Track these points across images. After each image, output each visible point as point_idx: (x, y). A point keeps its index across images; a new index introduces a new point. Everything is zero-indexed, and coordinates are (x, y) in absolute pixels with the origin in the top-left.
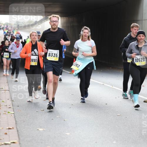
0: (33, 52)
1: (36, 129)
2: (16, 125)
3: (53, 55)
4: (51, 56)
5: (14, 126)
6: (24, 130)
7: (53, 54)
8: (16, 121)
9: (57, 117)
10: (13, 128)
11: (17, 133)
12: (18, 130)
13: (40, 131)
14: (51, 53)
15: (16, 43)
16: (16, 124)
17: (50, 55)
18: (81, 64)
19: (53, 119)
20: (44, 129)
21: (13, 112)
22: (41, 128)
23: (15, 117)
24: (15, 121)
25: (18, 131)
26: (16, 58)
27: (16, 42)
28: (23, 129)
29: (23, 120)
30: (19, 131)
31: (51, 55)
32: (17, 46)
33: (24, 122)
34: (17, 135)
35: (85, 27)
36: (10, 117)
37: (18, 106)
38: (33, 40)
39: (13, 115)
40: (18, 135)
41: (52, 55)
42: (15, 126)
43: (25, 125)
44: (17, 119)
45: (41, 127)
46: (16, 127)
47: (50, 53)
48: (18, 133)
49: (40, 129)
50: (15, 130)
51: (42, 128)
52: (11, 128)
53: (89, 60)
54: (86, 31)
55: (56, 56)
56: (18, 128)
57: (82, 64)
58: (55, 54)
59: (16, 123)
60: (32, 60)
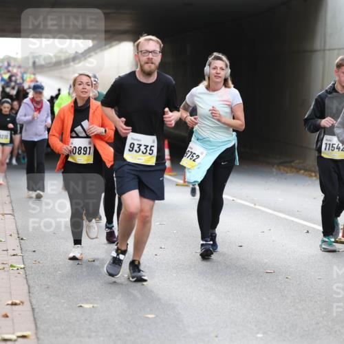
0: (79, 127)
1: (76, 304)
2: (30, 296)
3: (142, 148)
4: (136, 151)
5: (25, 298)
6: (48, 306)
7: (141, 145)
8: (29, 286)
10: (22, 303)
11: (31, 313)
12: (34, 307)
13: (86, 308)
14: (136, 143)
15: (33, 100)
16: (29, 292)
17: (133, 148)
18: (202, 153)
20: (95, 305)
21: (23, 266)
22: (87, 303)
23: (26, 276)
24: (27, 286)
25: (33, 310)
26: (36, 140)
27: (33, 98)
28: (45, 305)
29: (45, 285)
30: (36, 311)
31: (136, 148)
32: (35, 107)
33: (48, 287)
34: (32, 319)
35: (216, 54)
36: (16, 276)
37: (34, 251)
38: (80, 96)
39: (22, 272)
40: (34, 318)
41: (138, 150)
42: (28, 298)
43: (50, 296)
44: (31, 282)
45: (88, 299)
46: (30, 300)
47: (134, 144)
48: (34, 315)
49: (86, 306)
50: (27, 307)
51: (91, 303)
52: (18, 302)
53: (222, 142)
54: (219, 64)
55: (148, 151)
56: (34, 301)
57: (205, 152)
58: (147, 146)
59: (29, 290)
60: (77, 150)
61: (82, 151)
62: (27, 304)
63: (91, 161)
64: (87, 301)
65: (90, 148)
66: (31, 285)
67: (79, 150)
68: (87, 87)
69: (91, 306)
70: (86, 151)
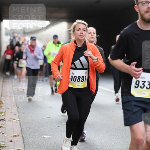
1: (42, 136)
2: (22, 133)
5: (20, 134)
6: (30, 137)
7: (145, 82)
8: (21, 128)
9: (63, 124)
10: (18, 135)
11: (22, 140)
12: (23, 137)
13: (46, 138)
19: (59, 126)
20: (50, 137)
21: (19, 119)
22: (46, 136)
23: (20, 124)
24: (20, 128)
28: (28, 136)
29: (28, 128)
30: (24, 139)
33: (30, 129)
36: (16, 124)
37: (24, 113)
38: (78, 39)
39: (18, 122)
40: (24, 142)
43: (30, 133)
44: (22, 126)
50: (20, 137)
52: (16, 135)
56: (23, 135)
59: (21, 130)
60: (77, 79)
61: (81, 79)
62: (20, 136)
63: (86, 86)
64: (47, 135)
65: (86, 76)
66: (22, 128)
67: (79, 79)
68: (84, 32)
69: (48, 137)
70: (83, 79)
